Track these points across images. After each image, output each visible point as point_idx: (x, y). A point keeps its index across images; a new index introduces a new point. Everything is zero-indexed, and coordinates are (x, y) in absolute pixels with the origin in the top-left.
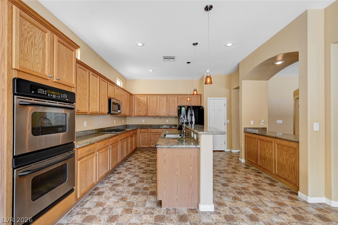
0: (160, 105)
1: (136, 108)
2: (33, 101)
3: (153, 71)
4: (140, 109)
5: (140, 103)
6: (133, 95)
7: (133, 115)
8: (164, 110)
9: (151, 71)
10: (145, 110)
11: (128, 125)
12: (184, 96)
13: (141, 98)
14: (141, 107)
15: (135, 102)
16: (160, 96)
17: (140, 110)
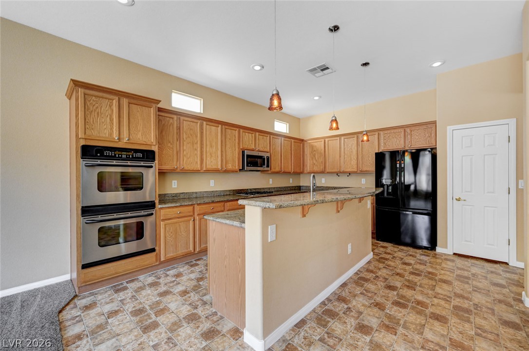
0: (346, 152)
1: (310, 160)
2: (99, 162)
3: (320, 97)
4: (315, 162)
5: (314, 152)
6: (306, 141)
7: (305, 172)
8: (352, 162)
9: (316, 98)
10: (322, 162)
11: (302, 186)
12: (392, 131)
13: (315, 144)
14: (317, 158)
15: (307, 151)
16: (345, 137)
17: (314, 164)
